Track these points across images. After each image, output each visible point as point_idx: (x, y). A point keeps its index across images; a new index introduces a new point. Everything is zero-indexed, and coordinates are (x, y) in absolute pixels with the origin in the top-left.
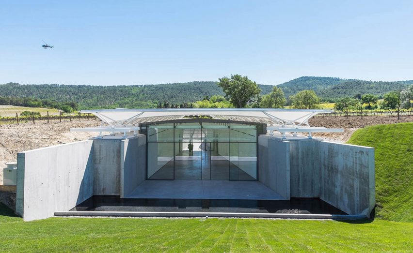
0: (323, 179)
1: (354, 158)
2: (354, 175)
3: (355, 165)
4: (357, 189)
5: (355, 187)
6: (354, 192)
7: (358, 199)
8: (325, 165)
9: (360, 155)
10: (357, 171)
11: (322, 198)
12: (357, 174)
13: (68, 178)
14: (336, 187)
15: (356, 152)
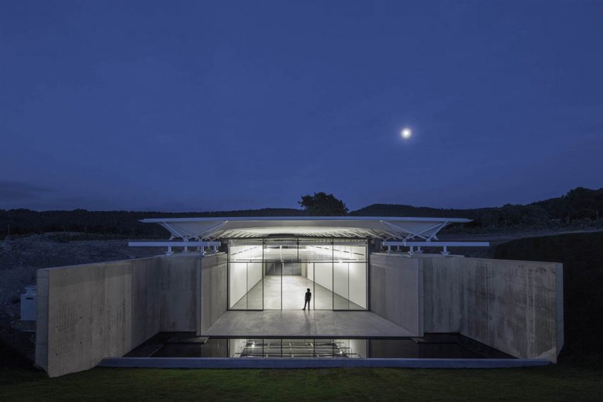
0: (466, 307)
1: (527, 279)
2: (525, 302)
3: (528, 288)
4: (532, 321)
5: (527, 319)
6: (525, 327)
7: (533, 335)
8: (470, 290)
9: (539, 274)
10: (532, 297)
11: (465, 333)
12: (532, 300)
13: (124, 308)
14: (491, 319)
15: (531, 271)
